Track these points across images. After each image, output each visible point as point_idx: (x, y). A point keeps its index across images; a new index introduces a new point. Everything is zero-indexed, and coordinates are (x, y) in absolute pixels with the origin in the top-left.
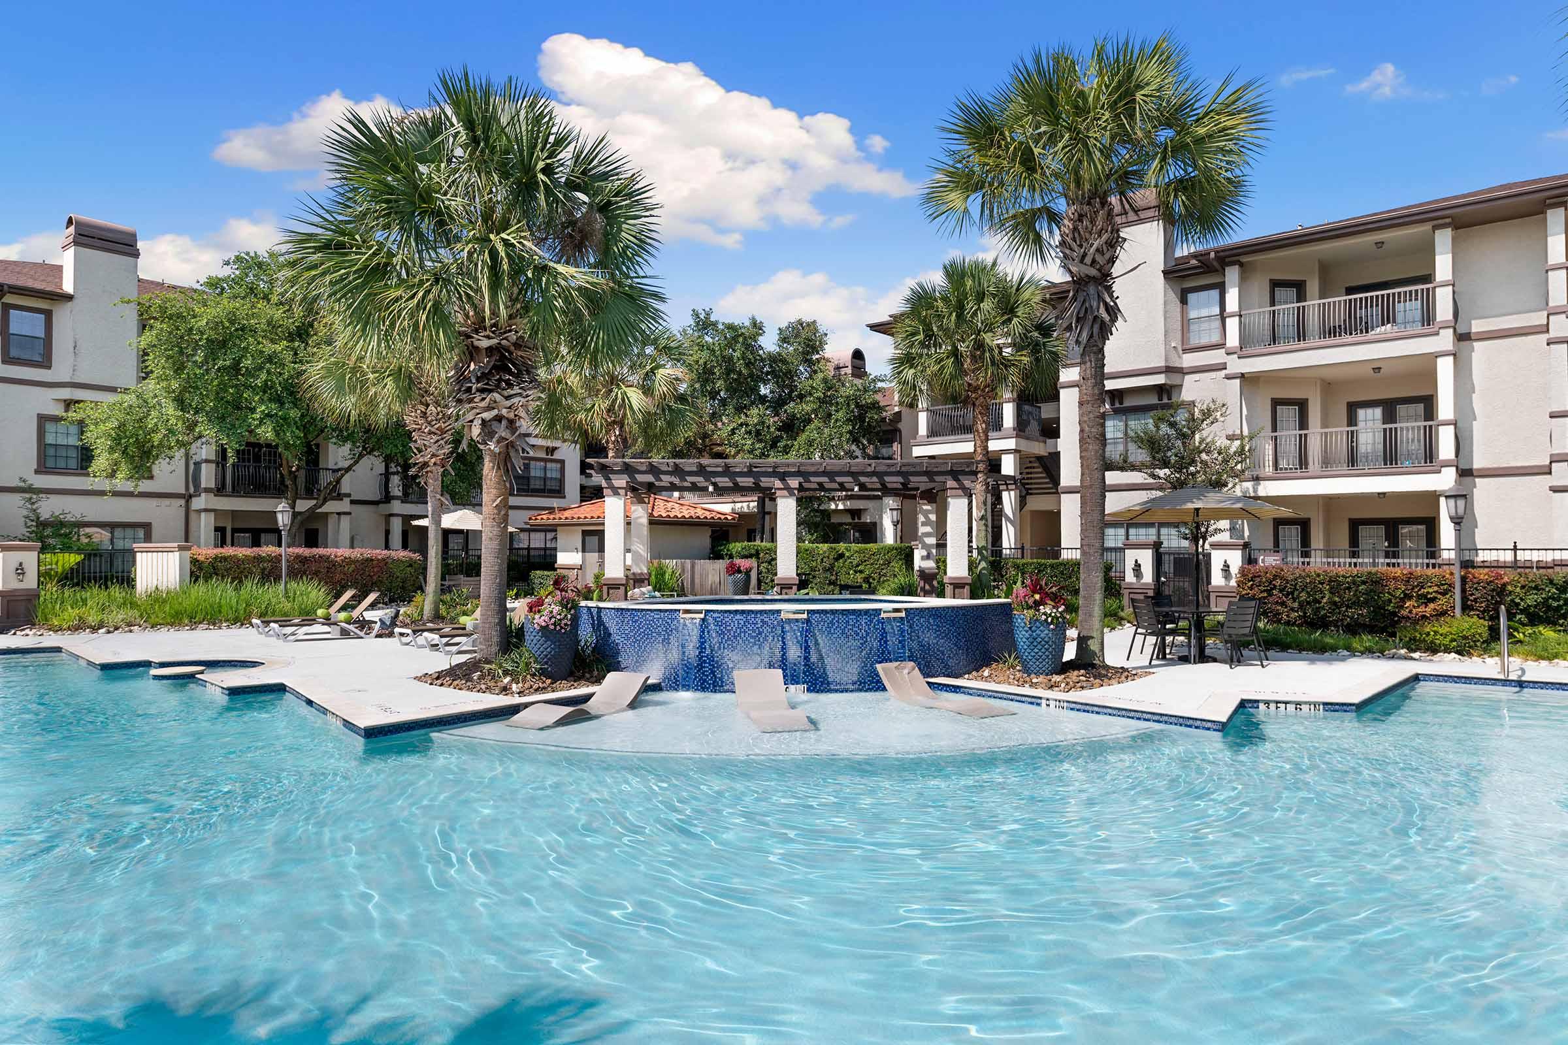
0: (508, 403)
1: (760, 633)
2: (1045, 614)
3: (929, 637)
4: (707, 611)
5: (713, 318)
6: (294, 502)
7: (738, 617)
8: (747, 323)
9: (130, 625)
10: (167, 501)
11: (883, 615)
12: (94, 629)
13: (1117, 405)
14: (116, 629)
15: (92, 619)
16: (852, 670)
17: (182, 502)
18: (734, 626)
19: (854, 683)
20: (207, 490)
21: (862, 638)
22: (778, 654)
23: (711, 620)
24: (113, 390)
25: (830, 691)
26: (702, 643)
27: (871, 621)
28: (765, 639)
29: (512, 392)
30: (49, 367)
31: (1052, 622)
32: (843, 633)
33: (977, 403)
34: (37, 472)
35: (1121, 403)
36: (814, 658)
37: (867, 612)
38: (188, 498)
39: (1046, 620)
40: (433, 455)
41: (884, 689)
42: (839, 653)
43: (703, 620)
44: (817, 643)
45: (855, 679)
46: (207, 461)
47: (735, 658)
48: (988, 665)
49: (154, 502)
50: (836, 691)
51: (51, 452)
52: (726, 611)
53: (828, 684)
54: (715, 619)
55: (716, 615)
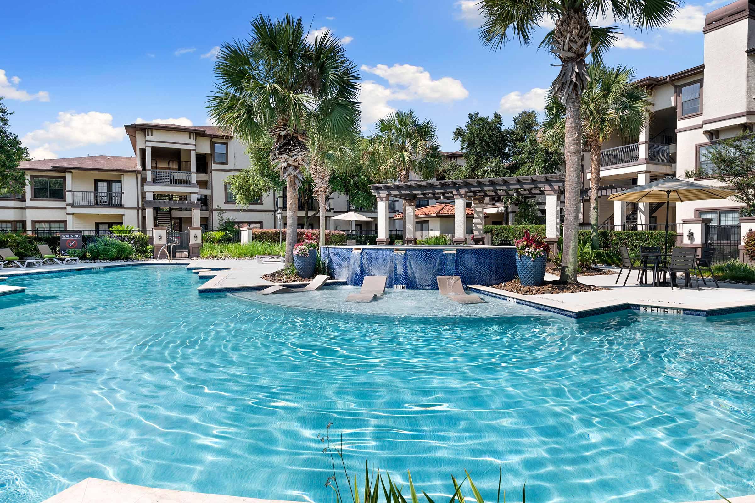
0: (293, 159)
1: (385, 260)
2: (528, 252)
3: (471, 264)
4: (363, 249)
5: (479, 116)
6: (307, 212)
7: (376, 251)
8: (492, 117)
9: (225, 257)
10: (268, 213)
11: (444, 252)
12: (214, 258)
13: (714, 139)
14: (221, 258)
15: (214, 255)
16: (428, 279)
17: (273, 213)
18: (374, 256)
19: (429, 286)
20: (281, 208)
21: (433, 263)
22: (393, 269)
23: (364, 253)
24: (239, 170)
25: (417, 289)
26: (361, 264)
27: (438, 255)
28: (387, 263)
29: (293, 154)
30: (227, 164)
31: (532, 257)
32: (423, 261)
33: (593, 144)
34: (225, 203)
35: (717, 138)
36: (409, 272)
37: (436, 250)
38: (275, 211)
39: (528, 255)
40: (320, 187)
41: (438, 289)
42: (422, 270)
43: (361, 253)
44: (410, 265)
45: (430, 283)
46: (280, 197)
47: (374, 271)
48: (506, 281)
49: (263, 213)
50: (420, 289)
51: (229, 196)
52: (371, 249)
53: (416, 285)
55: (367, 251)
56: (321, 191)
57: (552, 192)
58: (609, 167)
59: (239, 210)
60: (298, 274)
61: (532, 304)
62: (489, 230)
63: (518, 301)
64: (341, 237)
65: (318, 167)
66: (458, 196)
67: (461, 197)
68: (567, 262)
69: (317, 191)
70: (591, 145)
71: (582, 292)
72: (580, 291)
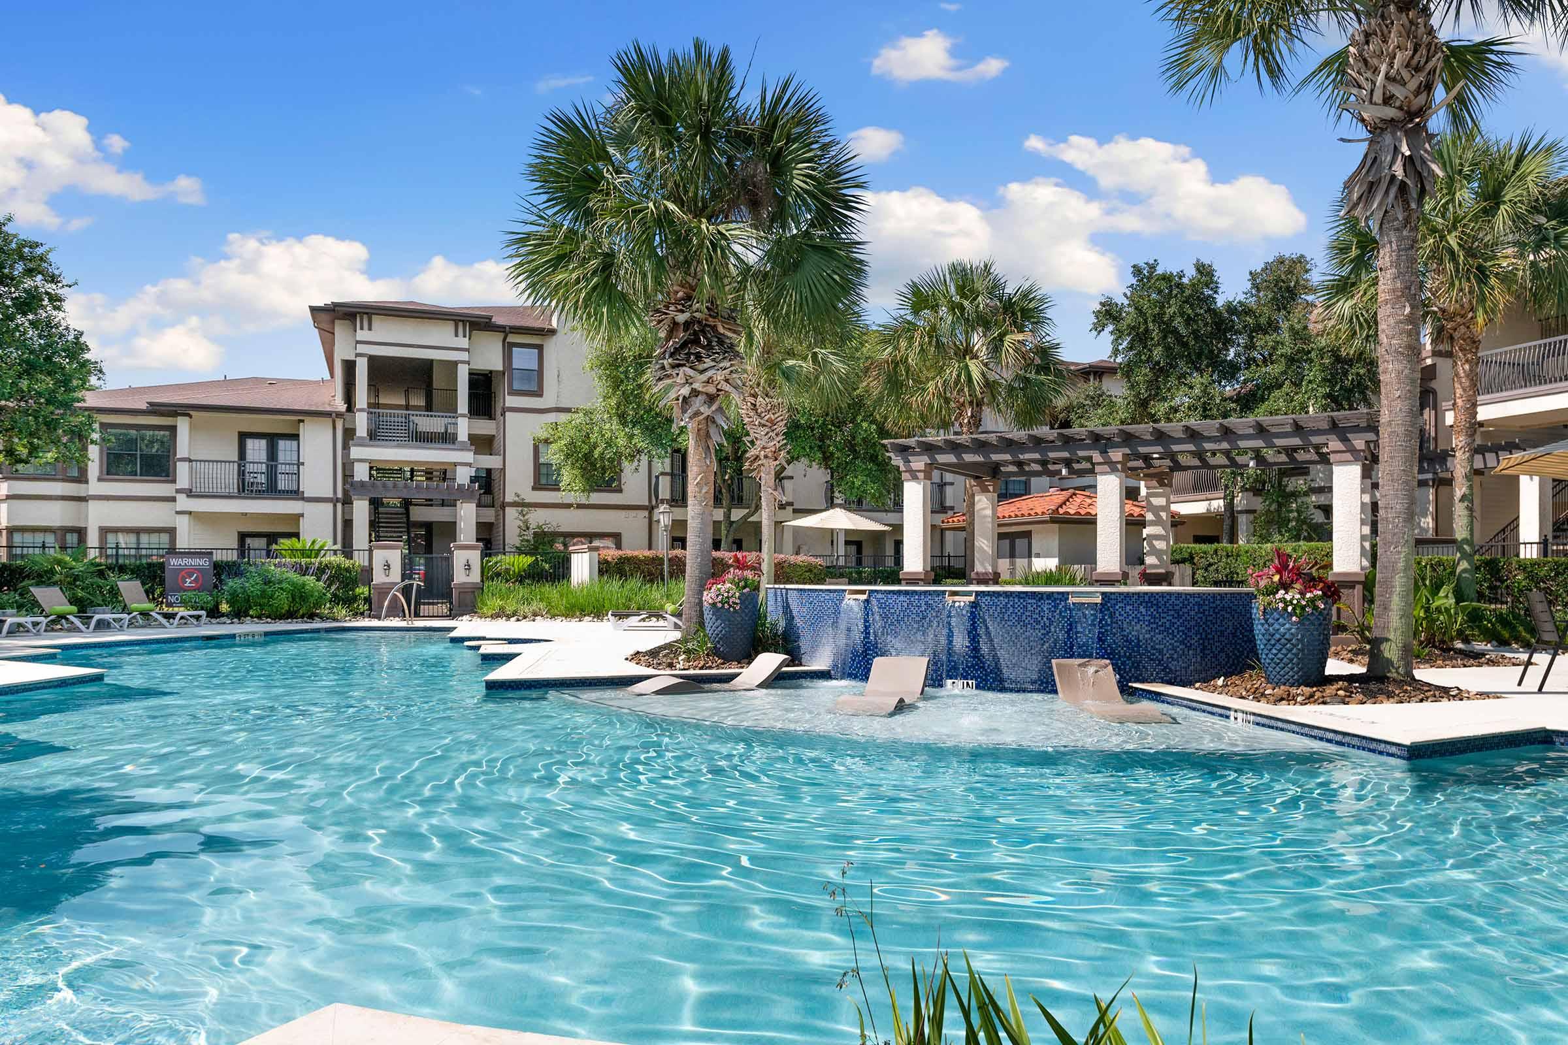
0: (704, 377)
1: (924, 618)
2: (1283, 600)
3: (1139, 630)
4: (871, 592)
5: (1160, 270)
6: (729, 511)
7: (902, 598)
8: (1190, 272)
9: (535, 615)
10: (633, 513)
11: (1071, 600)
12: (508, 617)
14: (525, 617)
15: (509, 610)
16: (1031, 668)
17: (646, 513)
18: (897, 609)
19: (1033, 682)
20: (663, 502)
21: (1044, 627)
23: (874, 601)
24: (568, 410)
25: (1003, 690)
26: (866, 627)
27: (1056, 607)
29: (706, 366)
30: (541, 395)
31: (1294, 613)
32: (1019, 621)
34: (534, 489)
36: (985, 649)
37: (1050, 595)
38: (651, 509)
39: (1285, 609)
40: (764, 448)
41: (1055, 692)
42: (1015, 644)
43: (867, 601)
44: (988, 633)
45: (1035, 677)
46: (662, 474)
47: (898, 645)
48: (1226, 676)
49: (623, 513)
50: (1011, 690)
51: (544, 470)
53: (1002, 681)
54: (878, 601)
55: (880, 596)
56: (766, 457)
57: (1348, 456)
58: (1505, 394)
59: (569, 506)
60: (715, 652)
61: (1293, 727)
62: (1186, 555)
63: (1259, 719)
64: (810, 571)
65: (760, 399)
66: (1106, 468)
67: (1114, 470)
68: (1385, 627)
69: (757, 458)
70: (1451, 338)
71: (1425, 704)
72: (1421, 701)
